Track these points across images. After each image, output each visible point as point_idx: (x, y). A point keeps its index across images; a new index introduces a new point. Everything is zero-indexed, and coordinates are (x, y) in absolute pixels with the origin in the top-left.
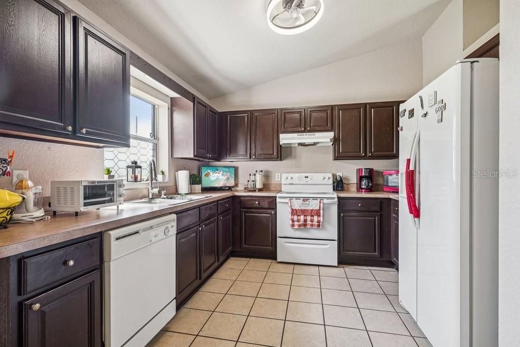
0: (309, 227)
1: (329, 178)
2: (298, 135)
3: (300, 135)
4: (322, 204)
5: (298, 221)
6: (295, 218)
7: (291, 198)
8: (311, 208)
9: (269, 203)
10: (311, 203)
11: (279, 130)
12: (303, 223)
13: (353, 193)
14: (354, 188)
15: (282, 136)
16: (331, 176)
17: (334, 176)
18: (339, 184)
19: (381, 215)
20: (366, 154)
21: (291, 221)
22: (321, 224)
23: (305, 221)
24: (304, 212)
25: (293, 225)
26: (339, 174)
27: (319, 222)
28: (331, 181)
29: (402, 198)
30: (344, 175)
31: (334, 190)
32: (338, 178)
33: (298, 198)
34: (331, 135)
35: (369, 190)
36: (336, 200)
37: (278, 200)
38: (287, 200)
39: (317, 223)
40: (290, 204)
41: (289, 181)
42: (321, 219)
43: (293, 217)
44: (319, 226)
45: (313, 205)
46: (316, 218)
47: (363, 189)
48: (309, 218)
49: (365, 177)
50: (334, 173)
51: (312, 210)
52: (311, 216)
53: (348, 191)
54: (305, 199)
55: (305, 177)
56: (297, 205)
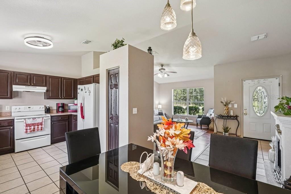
0: (36, 131)
1: (43, 108)
2: (26, 87)
3: (27, 87)
4: (43, 120)
5: (30, 129)
6: (28, 128)
7: (25, 119)
8: (38, 122)
9: (8, 123)
10: (37, 120)
11: (12, 83)
12: (33, 130)
13: (55, 114)
14: (55, 111)
15: (14, 86)
16: (44, 106)
17: (45, 106)
18: (48, 110)
19: (68, 121)
20: (61, 97)
21: (25, 130)
22: (43, 128)
23: (34, 128)
24: (34, 125)
25: (26, 132)
26: (48, 106)
27: (42, 128)
28: (44, 109)
29: (79, 114)
30: (50, 106)
31: (45, 113)
32: (47, 107)
33: (29, 119)
34: (45, 88)
35: (63, 112)
36: (50, 117)
37: (15, 121)
38: (23, 120)
39: (40, 129)
40: (25, 122)
41: (17, 110)
42: (43, 126)
43: (26, 128)
44: (42, 129)
45: (39, 121)
46: (40, 126)
47: (60, 111)
48: (36, 127)
49: (61, 107)
50: (45, 105)
51: (38, 123)
52: (38, 126)
53: (52, 113)
54: (34, 119)
55: (29, 108)
56: (29, 122)
